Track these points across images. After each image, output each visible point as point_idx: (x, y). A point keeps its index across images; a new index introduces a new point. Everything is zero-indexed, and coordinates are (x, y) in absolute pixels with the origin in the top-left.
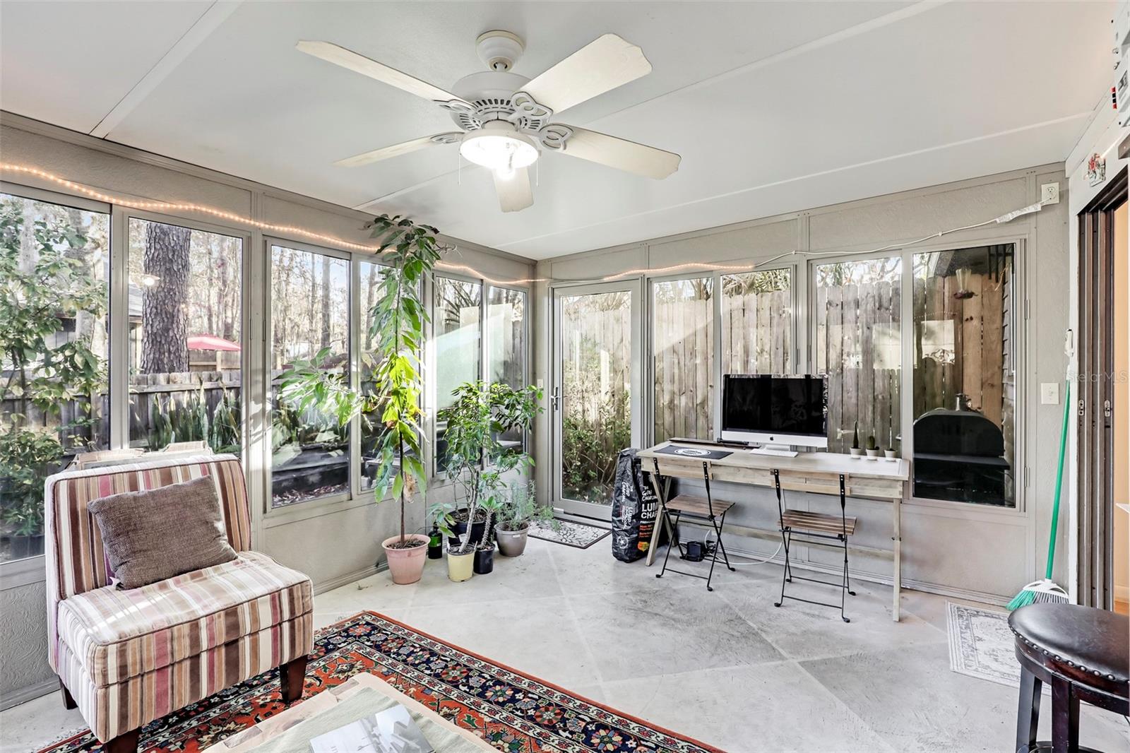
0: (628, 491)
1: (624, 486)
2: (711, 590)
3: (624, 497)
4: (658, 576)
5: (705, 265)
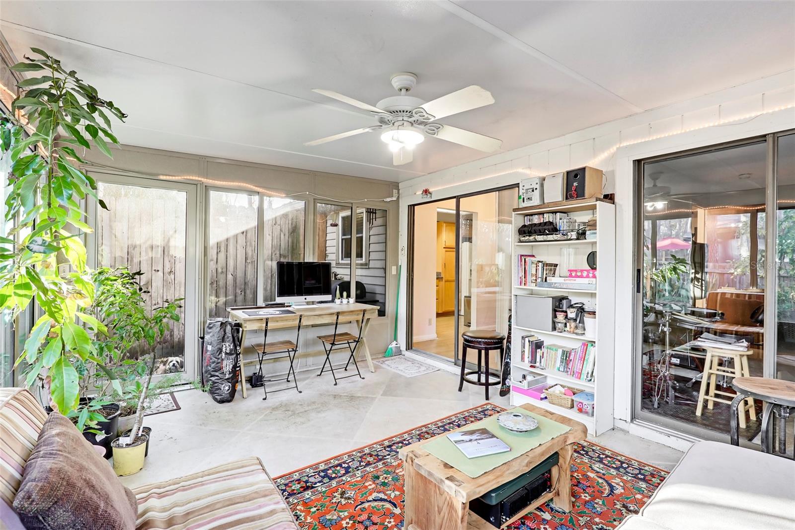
0: (228, 349)
1: (224, 346)
2: (301, 392)
3: (223, 354)
4: (265, 399)
5: (254, 187)
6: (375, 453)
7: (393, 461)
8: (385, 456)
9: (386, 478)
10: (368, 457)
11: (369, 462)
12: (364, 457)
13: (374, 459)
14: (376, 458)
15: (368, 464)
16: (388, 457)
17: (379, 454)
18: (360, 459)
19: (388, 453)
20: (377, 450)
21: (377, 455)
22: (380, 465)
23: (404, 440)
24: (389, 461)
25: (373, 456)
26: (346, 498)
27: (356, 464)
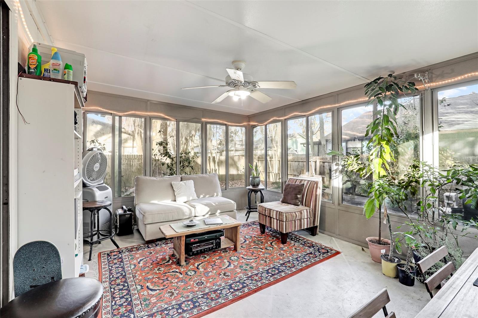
6: (254, 282)
7: (242, 276)
8: (247, 279)
9: (246, 267)
10: (258, 279)
11: (257, 276)
12: (260, 279)
13: (254, 278)
14: (252, 278)
15: (257, 275)
16: (245, 279)
17: (251, 281)
18: (262, 278)
19: (245, 282)
20: (252, 284)
21: (252, 280)
22: (250, 274)
23: (232, 292)
24: (245, 276)
25: (254, 280)
26: (264, 260)
27: (264, 275)
